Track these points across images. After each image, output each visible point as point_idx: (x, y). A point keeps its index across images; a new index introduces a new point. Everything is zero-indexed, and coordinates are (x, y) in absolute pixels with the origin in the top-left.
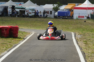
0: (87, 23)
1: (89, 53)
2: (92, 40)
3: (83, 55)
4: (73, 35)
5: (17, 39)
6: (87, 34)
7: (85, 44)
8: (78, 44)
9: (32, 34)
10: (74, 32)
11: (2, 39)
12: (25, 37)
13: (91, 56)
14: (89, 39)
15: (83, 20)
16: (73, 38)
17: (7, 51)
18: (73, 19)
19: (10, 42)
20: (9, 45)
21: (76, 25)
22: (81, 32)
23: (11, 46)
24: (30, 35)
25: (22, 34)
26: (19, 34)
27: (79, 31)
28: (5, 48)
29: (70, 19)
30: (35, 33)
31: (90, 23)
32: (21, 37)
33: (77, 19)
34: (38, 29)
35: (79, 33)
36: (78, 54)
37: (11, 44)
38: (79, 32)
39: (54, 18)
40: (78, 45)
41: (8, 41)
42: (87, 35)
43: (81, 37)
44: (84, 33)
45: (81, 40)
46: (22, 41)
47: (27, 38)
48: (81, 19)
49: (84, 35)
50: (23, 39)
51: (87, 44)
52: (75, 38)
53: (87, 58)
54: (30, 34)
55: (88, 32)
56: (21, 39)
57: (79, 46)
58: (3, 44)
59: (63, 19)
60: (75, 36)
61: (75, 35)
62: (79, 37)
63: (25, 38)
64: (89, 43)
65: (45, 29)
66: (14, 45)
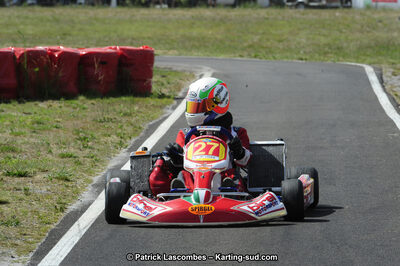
4: (373, 78)
5: (150, 101)
10: (374, 63)
11: (90, 102)
12: (179, 90)
15: (392, 10)
16: (377, 88)
17: (128, 151)
18: (350, 7)
19: (125, 115)
20: (125, 127)
21: (368, 32)
23: (137, 129)
25: (164, 80)
26: (154, 79)
27: (392, 61)
28: (115, 138)
29: (336, 7)
32: (165, 91)
33: (368, 7)
34: (222, 57)
35: (395, 68)
37: (133, 120)
38: (393, 64)
39: (270, 6)
41: (116, 107)
46: (174, 108)
48: (384, 9)
50: (175, 99)
52: (385, 91)
54: (194, 76)
56: (165, 100)
58: (101, 121)
59: (308, 11)
60: (382, 81)
61: (381, 75)
63: (180, 95)
65: (249, 55)
66: (146, 127)
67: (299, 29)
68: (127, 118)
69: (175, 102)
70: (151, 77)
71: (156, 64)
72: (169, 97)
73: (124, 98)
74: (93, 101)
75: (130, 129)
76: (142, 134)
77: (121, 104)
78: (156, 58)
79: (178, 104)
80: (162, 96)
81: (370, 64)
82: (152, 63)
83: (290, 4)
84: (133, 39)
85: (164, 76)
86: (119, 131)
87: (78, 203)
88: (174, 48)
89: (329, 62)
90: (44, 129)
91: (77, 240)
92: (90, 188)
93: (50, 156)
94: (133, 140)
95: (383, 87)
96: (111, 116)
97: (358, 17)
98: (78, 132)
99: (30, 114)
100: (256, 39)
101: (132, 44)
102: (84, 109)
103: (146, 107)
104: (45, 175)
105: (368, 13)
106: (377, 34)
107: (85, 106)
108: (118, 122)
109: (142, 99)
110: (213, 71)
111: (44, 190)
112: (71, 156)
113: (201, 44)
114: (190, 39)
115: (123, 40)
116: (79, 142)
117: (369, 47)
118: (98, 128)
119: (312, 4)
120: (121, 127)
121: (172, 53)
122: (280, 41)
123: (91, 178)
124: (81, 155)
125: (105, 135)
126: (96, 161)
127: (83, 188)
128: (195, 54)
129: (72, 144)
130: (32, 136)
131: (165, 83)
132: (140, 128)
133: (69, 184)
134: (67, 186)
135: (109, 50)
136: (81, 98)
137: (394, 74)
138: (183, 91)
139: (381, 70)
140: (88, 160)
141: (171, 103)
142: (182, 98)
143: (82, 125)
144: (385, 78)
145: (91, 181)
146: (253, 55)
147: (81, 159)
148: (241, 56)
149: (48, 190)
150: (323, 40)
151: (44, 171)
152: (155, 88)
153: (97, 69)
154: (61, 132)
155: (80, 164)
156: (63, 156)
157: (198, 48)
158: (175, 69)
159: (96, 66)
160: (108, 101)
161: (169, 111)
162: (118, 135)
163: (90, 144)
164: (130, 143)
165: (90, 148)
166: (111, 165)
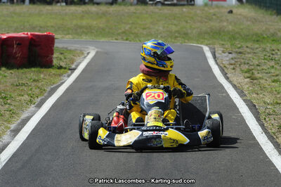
0: (239, 17)
1: (265, 103)
2: (265, 67)
3: (250, 109)
4: (209, 55)
5: (52, 71)
6: (248, 50)
7: (248, 79)
8: (227, 78)
9: (88, 53)
10: (210, 44)
11: (9, 72)
12: (73, 63)
13: (274, 111)
14: (258, 65)
15: (222, 7)
16: (211, 62)
17: (36, 107)
18: (194, 5)
19: (34, 81)
20: (34, 89)
21: (206, 22)
22: (228, 45)
23: (42, 91)
24: (85, 57)
25: (62, 56)
26: (55, 56)
27: (223, 43)
28: (26, 97)
29: (184, 5)
30: (97, 52)
31: (245, 17)
32: (63, 64)
33: (206, 5)
34: (103, 40)
35: (224, 48)
37: (40, 84)
38: (223, 45)
39: (137, 4)
40: (230, 82)
41: (28, 75)
42: (249, 53)
43: (232, 59)
44: (239, 48)
45: (234, 69)
46: (69, 76)
47: (77, 66)
48: (217, 7)
49: (240, 53)
50: (70, 69)
51: (256, 79)
52: (217, 64)
53: (265, 119)
54: (83, 54)
55: (249, 45)
56: (63, 70)
57: (234, 86)
58: (17, 86)
59: (164, 7)
60: (215, 57)
61: (215, 52)
62: (228, 59)
63: (73, 66)
64: (260, 75)
65: (122, 39)
66: (48, 89)
67: (158, 21)
68: (35, 83)
69: (70, 72)
70: (53, 54)
71: (56, 45)
72: (65, 68)
73: (33, 69)
74: (11, 71)
75: (37, 91)
76: (46, 94)
77: (31, 73)
78: (56, 41)
79: (72, 73)
80: (60, 68)
81: (207, 45)
82: (53, 44)
83: (151, 2)
84: (41, 27)
85: (62, 54)
86: (30, 92)
88: (69, 34)
89: (178, 43)
92: (8, 132)
94: (40, 99)
95: (216, 61)
96: (24, 82)
97: (198, 12)
100: (127, 27)
101: (39, 31)
102: (5, 76)
103: (49, 75)
105: (206, 9)
106: (212, 24)
107: (6, 74)
108: (29, 86)
109: (45, 70)
110: (96, 50)
113: (88, 30)
114: (81, 27)
115: (33, 28)
116: (1, 100)
117: (206, 33)
118: (14, 91)
119: (166, 3)
120: (31, 90)
121: (68, 37)
122: (144, 29)
123: (9, 125)
124: (2, 109)
125: (20, 95)
126: (13, 114)
127: (4, 132)
128: (84, 38)
131: (63, 58)
132: (44, 90)
135: (23, 35)
136: (3, 69)
137: (223, 52)
138: (75, 64)
139: (214, 49)
140: (8, 113)
141: (67, 72)
142: (74, 69)
143: (3, 88)
144: (217, 55)
145: (10, 128)
146: (125, 38)
147: (2, 112)
148: (116, 39)
150: (174, 28)
152: (55, 62)
153: (15, 49)
155: (2, 115)
157: (86, 34)
158: (69, 48)
159: (15, 46)
160: (22, 71)
161: (65, 78)
162: (28, 95)
163: (9, 101)
164: (38, 100)
165: (9, 104)
166: (24, 116)
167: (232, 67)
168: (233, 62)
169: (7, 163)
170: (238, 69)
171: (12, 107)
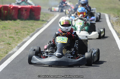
5: (39, 22)
8: (113, 28)
9: (56, 15)
10: (108, 13)
17: (30, 37)
20: (30, 29)
22: (116, 14)
23: (33, 31)
28: (26, 33)
32: (44, 19)
36: (116, 41)
37: (33, 28)
45: (117, 24)
54: (53, 15)
57: (116, 31)
58: (23, 28)
61: (110, 17)
62: (115, 19)
63: (49, 20)
66: (36, 30)
68: (31, 27)
69: (47, 23)
70: (40, 15)
71: (42, 11)
72: (45, 21)
73: (31, 21)
74: (22, 21)
76: (35, 32)
77: (30, 23)
80: (43, 21)
85: (45, 15)
86: (28, 31)
87: (12, 51)
90: (5, 29)
91: (9, 62)
92: (16, 47)
93: (6, 37)
96: (26, 26)
98: (16, 30)
99: (2, 24)
102: (19, 24)
103: (38, 24)
104: (4, 43)
107: (19, 23)
108: (28, 28)
109: (37, 21)
111: (2, 47)
112: (12, 37)
116: (15, 33)
118: (22, 30)
120: (29, 29)
123: (17, 44)
124: (15, 37)
125: (24, 32)
126: (20, 39)
127: (14, 47)
129: (13, 34)
130: (1, 31)
131: (45, 17)
132: (35, 30)
133: (10, 45)
134: (9, 46)
138: (50, 19)
139: (110, 15)
140: (18, 39)
141: (45, 23)
142: (49, 22)
143: (17, 28)
147: (15, 38)
149: (4, 47)
151: (3, 42)
152: (41, 18)
153: (24, 12)
154: (11, 30)
155: (15, 40)
156: (10, 37)
158: (48, 13)
161: (44, 25)
163: (19, 34)
164: (31, 34)
165: (19, 35)
166: (24, 40)
167: (116, 23)
168: (117, 21)
169: (13, 60)
170: (119, 24)
171: (19, 37)
